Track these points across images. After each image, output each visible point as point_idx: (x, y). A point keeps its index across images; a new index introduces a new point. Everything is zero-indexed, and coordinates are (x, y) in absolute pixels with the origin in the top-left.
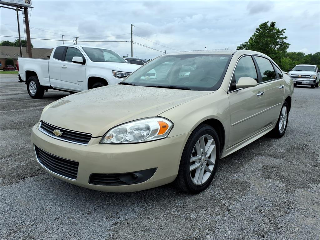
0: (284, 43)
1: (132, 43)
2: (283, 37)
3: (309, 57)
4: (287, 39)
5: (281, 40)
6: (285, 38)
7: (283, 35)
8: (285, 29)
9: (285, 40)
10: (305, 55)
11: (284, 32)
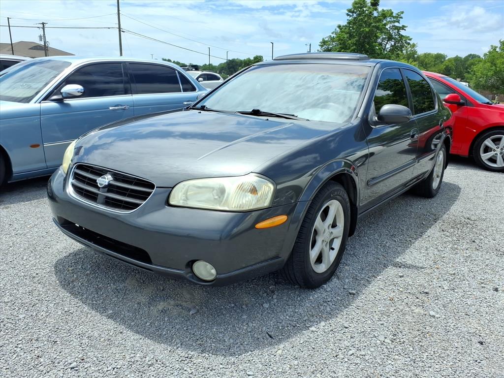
0: (401, 36)
1: (120, 31)
2: (401, 25)
3: (453, 62)
4: (405, 30)
5: (396, 31)
6: (403, 28)
7: (399, 22)
8: (402, 13)
9: (402, 32)
10: (447, 59)
11: (402, 18)
